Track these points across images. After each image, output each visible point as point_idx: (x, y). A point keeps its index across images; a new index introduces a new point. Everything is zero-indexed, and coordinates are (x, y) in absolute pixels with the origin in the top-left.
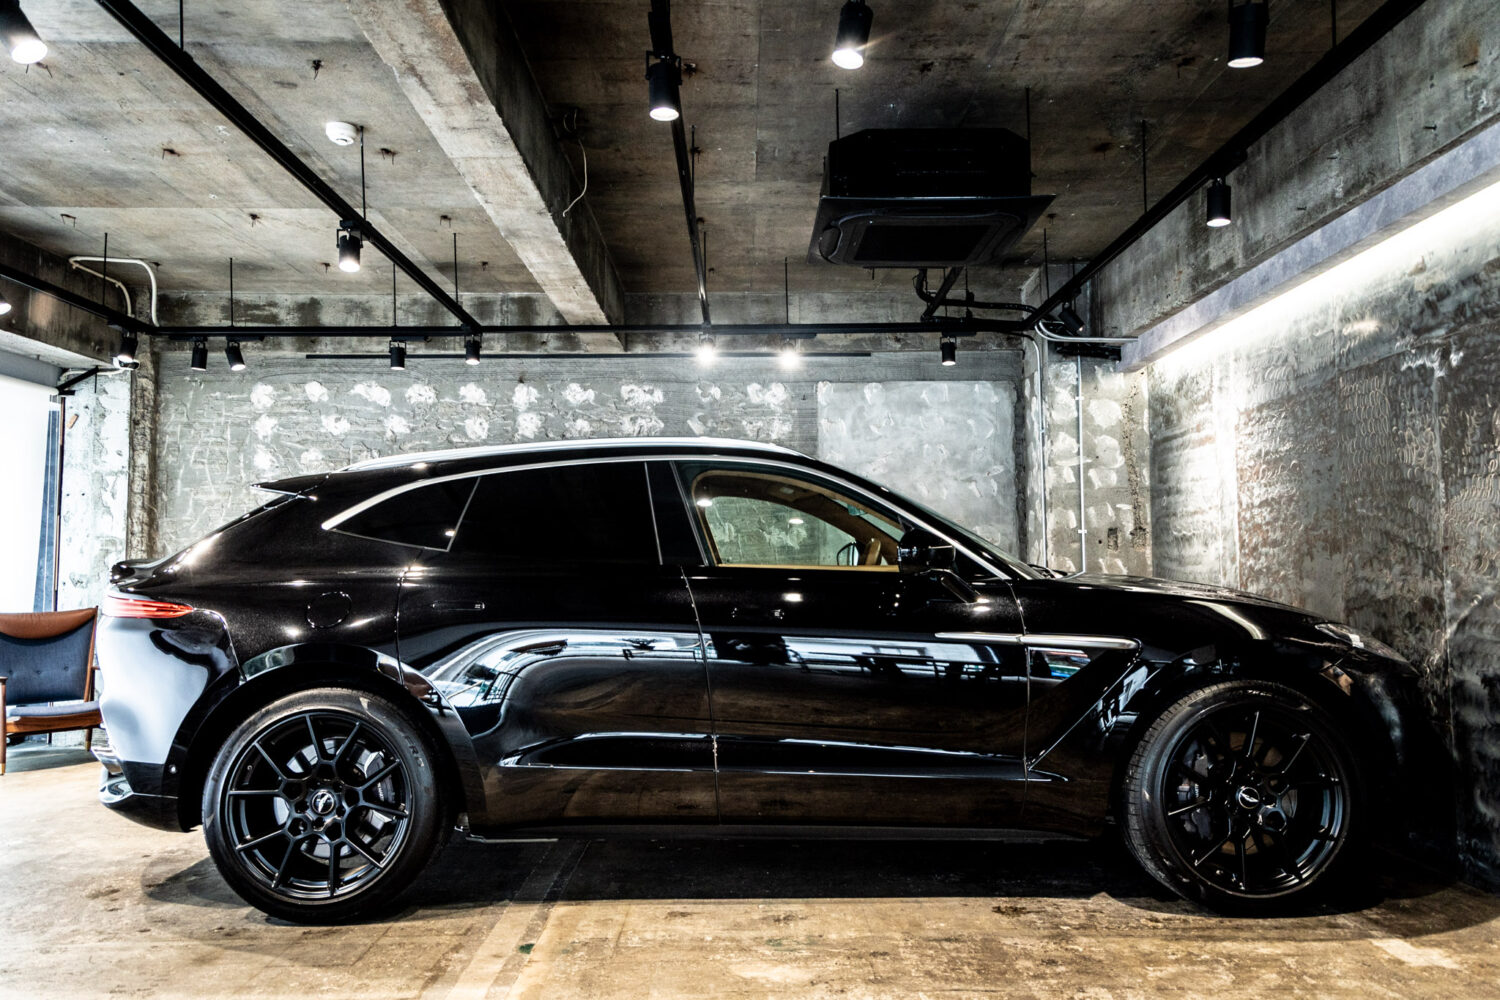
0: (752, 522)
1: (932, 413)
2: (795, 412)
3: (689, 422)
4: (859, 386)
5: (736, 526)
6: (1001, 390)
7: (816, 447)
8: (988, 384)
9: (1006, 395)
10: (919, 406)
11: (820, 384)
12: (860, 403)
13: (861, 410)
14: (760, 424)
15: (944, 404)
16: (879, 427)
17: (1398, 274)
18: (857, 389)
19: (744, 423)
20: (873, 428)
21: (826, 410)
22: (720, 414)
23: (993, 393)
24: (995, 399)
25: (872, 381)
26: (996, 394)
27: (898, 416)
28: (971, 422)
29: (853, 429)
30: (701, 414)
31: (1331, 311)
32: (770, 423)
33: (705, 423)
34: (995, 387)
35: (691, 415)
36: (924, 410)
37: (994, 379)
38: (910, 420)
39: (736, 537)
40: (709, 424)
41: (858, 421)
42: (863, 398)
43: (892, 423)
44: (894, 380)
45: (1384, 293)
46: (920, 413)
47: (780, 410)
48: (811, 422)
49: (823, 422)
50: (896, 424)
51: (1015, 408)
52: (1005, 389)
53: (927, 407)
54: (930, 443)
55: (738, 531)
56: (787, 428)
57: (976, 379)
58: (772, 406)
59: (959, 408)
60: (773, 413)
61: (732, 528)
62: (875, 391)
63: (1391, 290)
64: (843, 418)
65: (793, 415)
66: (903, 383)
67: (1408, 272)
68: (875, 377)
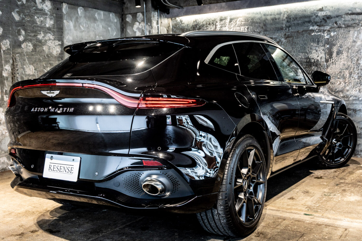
0: (41, 65)
1: (99, 23)
2: (55, 15)
3: (13, 13)
4: (76, 7)
5: (34, 67)
6: (117, 17)
7: (63, 32)
8: (114, 14)
9: (118, 19)
10: (95, 20)
11: (64, 4)
12: (77, 15)
13: (77, 18)
14: (42, 19)
15: (102, 20)
16: (83, 26)
17: (312, 10)
18: (75, 9)
19: (36, 17)
20: (81, 26)
21: (65, 16)
22: (26, 11)
23: (115, 17)
24: (116, 21)
25: (80, 6)
26: (116, 18)
27: (89, 23)
28: (109, 28)
29: (75, 26)
30: (17, 10)
31: (282, 15)
32: (45, 18)
33: (19, 15)
34: (116, 15)
35: (13, 10)
36: (96, 22)
37: (115, 13)
38: (92, 25)
39: (35, 72)
40: (21, 16)
41: (76, 23)
42: (78, 13)
43: (87, 26)
44: (87, 7)
45: (306, 14)
46: (95, 23)
47: (49, 13)
48: (60, 21)
49: (65, 21)
50: (88, 26)
51: (121, 25)
52: (118, 17)
53: (97, 20)
54: (98, 35)
55: (35, 69)
56: (52, 22)
57: (110, 11)
58: (46, 11)
59: (106, 22)
60: (46, 14)
61: (33, 68)
62: (81, 10)
63: (309, 13)
64: (72, 21)
65: (54, 16)
66: (90, 9)
67: (317, 10)
68: (81, 5)
